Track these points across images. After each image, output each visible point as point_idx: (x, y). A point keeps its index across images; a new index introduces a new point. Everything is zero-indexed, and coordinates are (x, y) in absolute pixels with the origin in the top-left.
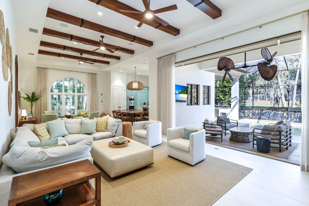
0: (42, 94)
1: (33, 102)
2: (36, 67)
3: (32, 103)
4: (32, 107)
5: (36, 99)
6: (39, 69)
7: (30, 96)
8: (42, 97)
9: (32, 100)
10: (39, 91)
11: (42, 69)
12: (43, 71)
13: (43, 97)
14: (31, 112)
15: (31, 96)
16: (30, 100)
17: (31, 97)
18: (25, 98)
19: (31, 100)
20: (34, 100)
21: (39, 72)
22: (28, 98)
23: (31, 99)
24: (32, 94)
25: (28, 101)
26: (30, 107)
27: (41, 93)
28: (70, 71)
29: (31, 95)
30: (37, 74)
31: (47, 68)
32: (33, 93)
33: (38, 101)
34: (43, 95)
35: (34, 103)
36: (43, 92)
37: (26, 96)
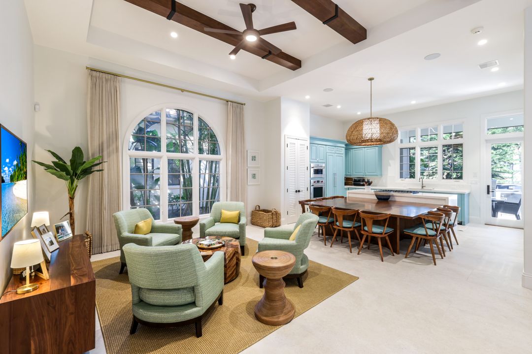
0: (105, 153)
1: (76, 180)
2: (87, 68)
3: (72, 182)
4: (72, 198)
5: (87, 172)
6: (94, 73)
7: (67, 158)
8: (105, 165)
9: (72, 172)
10: (96, 144)
11: (104, 75)
12: (107, 80)
13: (109, 165)
14: (71, 214)
15: (71, 161)
16: (64, 173)
17: (69, 163)
18: (48, 167)
19: (68, 173)
20: (79, 172)
21: (94, 85)
22: (59, 167)
23: (70, 168)
24: (73, 152)
25: (60, 177)
26: (66, 196)
27: (101, 150)
28: (183, 90)
29: (70, 157)
30: (89, 89)
31: (119, 76)
32: (77, 152)
33: (93, 178)
34: (109, 156)
35: (79, 184)
36: (108, 146)
37: (50, 160)
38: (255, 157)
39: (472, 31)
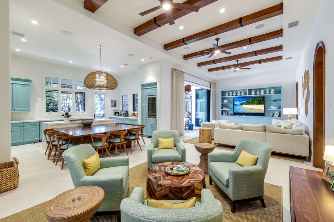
39: (150, 57)
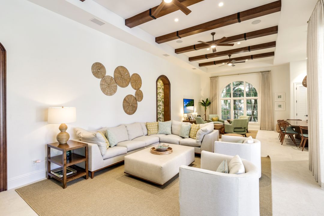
3: (206, 107)
4: (205, 111)
5: (209, 104)
6: (211, 78)
10: (212, 97)
11: (214, 78)
14: (205, 115)
16: (204, 105)
21: (211, 81)
28: (238, 74)
29: (206, 101)
31: (218, 77)
34: (214, 100)
36: (214, 97)
38: (281, 96)
